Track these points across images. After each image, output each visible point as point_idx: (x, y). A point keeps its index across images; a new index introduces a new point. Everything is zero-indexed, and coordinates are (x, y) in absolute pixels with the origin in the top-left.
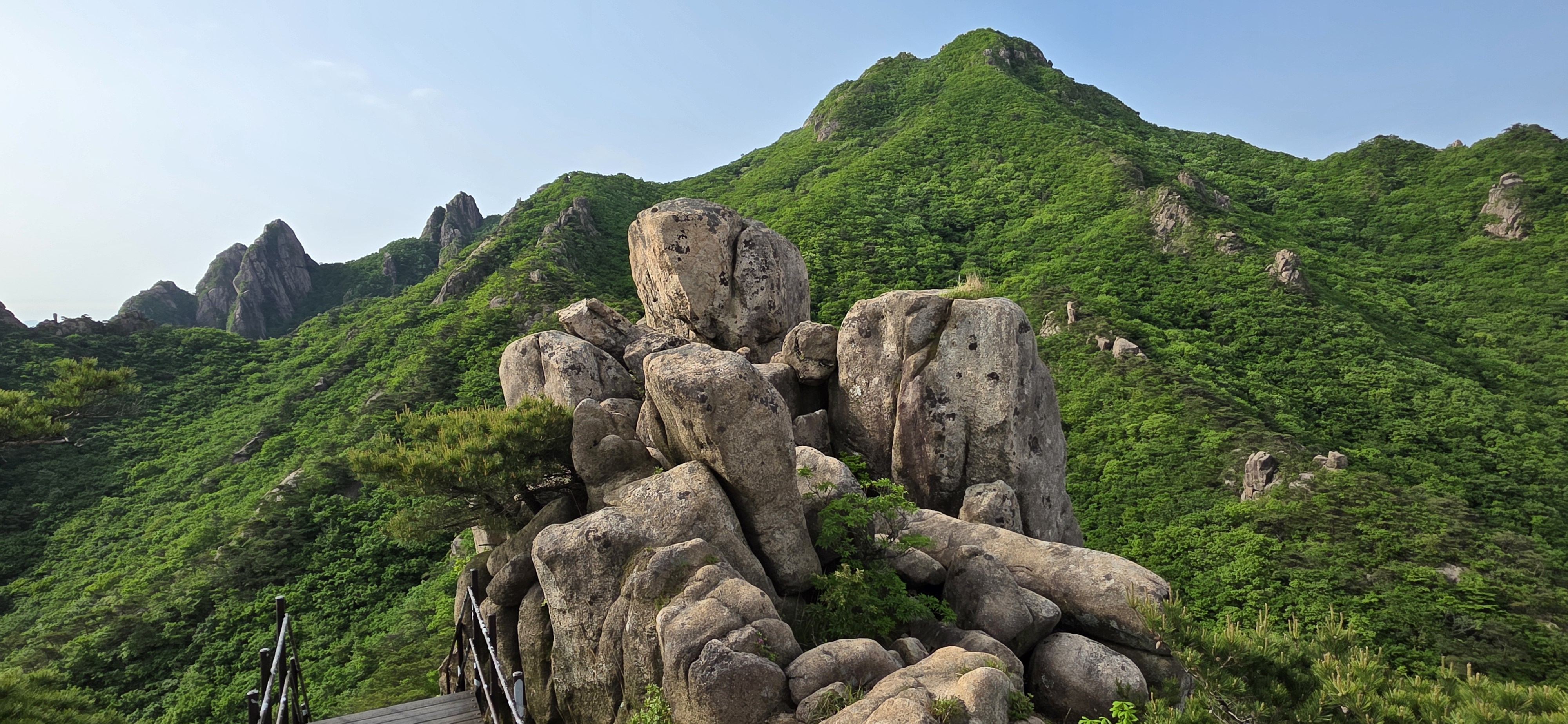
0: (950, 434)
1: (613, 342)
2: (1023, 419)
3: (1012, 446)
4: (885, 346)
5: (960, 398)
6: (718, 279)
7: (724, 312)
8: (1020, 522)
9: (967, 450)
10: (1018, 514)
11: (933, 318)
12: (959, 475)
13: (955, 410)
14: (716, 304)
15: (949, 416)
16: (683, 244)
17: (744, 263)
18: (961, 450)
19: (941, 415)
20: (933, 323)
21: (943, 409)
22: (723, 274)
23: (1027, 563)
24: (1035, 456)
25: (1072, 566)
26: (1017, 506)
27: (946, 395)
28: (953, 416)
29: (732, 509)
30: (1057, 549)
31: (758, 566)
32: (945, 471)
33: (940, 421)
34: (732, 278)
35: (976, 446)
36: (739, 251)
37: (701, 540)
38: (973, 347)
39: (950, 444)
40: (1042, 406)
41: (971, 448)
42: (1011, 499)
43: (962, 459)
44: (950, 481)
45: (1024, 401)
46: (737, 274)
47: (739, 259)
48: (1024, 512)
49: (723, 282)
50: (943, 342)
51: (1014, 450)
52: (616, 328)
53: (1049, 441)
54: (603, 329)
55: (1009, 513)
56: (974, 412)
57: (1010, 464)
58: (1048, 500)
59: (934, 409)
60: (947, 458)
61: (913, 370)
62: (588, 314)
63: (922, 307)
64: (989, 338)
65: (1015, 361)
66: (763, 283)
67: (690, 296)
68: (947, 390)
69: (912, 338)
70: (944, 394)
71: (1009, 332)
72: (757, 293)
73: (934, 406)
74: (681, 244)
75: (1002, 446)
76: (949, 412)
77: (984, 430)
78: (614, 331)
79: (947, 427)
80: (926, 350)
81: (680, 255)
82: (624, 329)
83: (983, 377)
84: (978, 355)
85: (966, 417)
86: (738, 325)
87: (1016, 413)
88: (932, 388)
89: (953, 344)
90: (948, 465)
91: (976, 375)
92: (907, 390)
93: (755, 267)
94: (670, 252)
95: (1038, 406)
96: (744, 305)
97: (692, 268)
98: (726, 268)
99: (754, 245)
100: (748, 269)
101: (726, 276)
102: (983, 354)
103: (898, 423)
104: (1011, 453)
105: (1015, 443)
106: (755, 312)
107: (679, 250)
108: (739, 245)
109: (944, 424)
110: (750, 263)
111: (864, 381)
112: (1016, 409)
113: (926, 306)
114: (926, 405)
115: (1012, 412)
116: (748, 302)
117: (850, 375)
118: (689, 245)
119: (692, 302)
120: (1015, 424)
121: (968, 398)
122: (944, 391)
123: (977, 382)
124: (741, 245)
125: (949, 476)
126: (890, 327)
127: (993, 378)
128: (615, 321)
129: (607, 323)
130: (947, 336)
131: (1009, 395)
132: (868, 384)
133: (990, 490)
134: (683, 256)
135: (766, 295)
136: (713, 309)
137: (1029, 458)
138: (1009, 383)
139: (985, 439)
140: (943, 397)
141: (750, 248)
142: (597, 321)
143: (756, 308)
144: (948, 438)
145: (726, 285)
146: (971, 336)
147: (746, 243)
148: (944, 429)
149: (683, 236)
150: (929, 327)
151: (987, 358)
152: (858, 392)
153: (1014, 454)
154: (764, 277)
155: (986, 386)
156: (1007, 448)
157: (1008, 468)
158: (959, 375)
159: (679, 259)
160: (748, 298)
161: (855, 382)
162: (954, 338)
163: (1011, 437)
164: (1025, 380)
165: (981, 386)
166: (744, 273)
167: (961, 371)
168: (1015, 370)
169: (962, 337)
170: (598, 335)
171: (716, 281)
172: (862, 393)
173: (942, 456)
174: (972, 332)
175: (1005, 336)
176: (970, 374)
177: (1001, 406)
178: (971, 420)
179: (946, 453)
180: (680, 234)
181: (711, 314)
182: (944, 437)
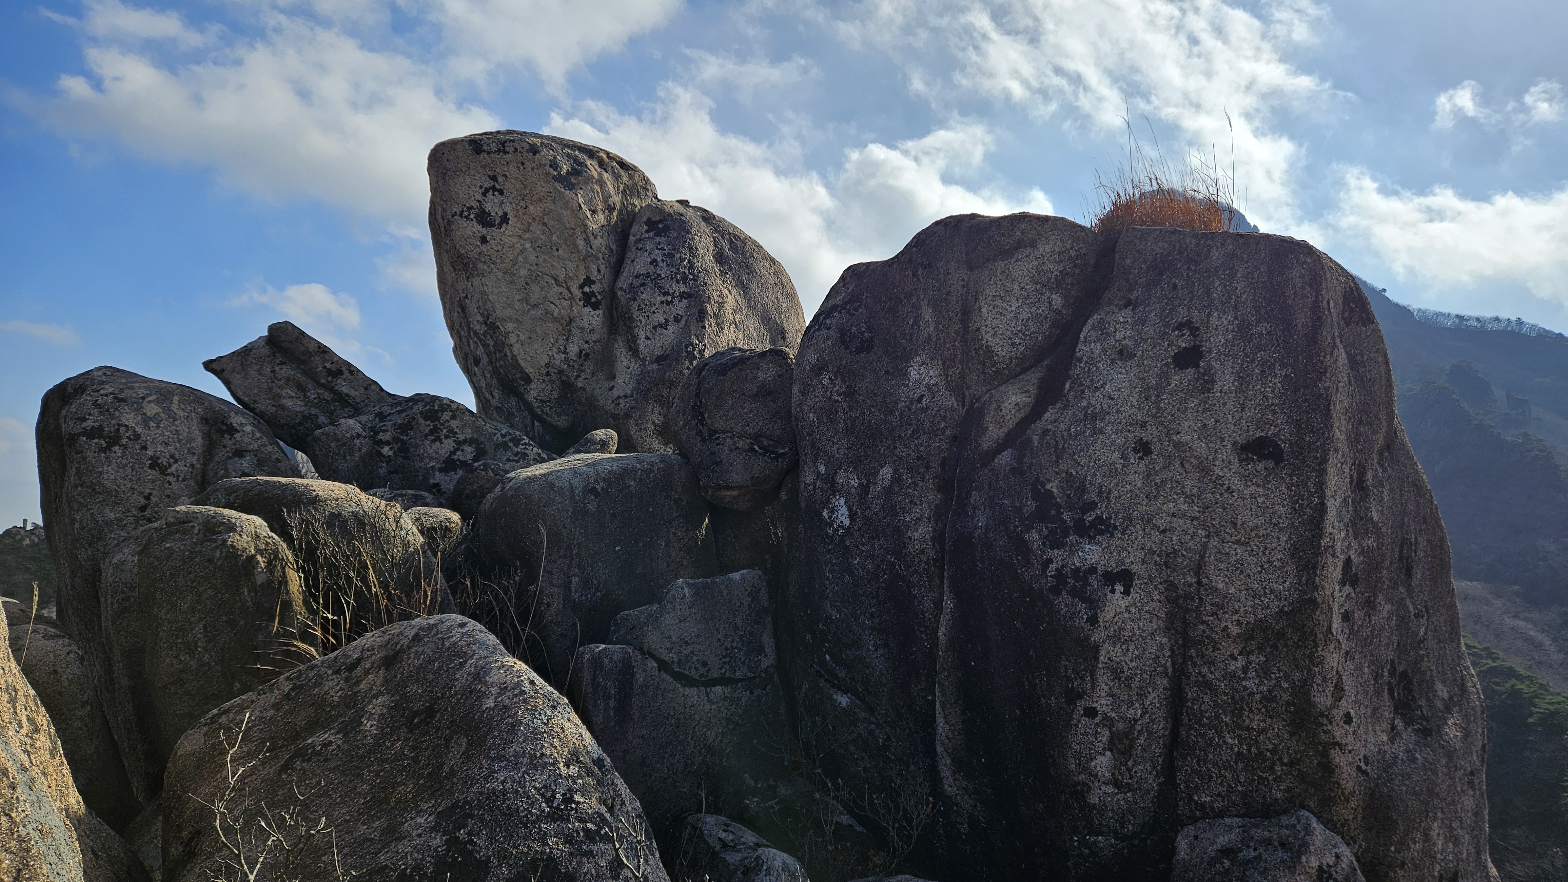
0: (1115, 639)
2: (1370, 606)
3: (1339, 690)
4: (913, 374)
5: (1147, 521)
6: (577, 293)
7: (589, 367)
9: (1177, 700)
11: (1057, 285)
12: (1152, 783)
13: (1133, 560)
14: (573, 349)
15: (1110, 578)
16: (492, 205)
17: (639, 264)
18: (1155, 698)
19: (1085, 574)
20: (1057, 300)
21: (1092, 555)
22: (588, 281)
24: (1407, 738)
27: (1102, 512)
28: (1125, 578)
32: (1103, 763)
33: (1079, 594)
34: (611, 294)
35: (1207, 686)
36: (632, 240)
38: (1189, 358)
39: (1116, 672)
40: (1417, 576)
41: (1191, 693)
43: (1161, 727)
44: (1121, 800)
46: (623, 282)
47: (630, 255)
49: (588, 300)
50: (1089, 350)
51: (1345, 705)
52: (332, 390)
54: (301, 388)
56: (1199, 568)
57: (1336, 755)
59: (1055, 553)
60: (1108, 722)
61: (994, 433)
62: (266, 351)
63: (1019, 245)
64: (1243, 331)
65: (1341, 403)
66: (680, 307)
67: (510, 326)
68: (1104, 494)
69: (988, 338)
70: (1093, 506)
71: (1316, 307)
72: (664, 326)
73: (1058, 544)
74: (488, 207)
75: (1302, 690)
76: (1113, 566)
77: (1235, 630)
78: (327, 395)
79: (1106, 615)
80: (1033, 378)
81: (484, 231)
82: (353, 393)
83: (1226, 453)
84: (1206, 383)
85: (1171, 586)
86: (616, 393)
87: (1349, 577)
88: (1053, 487)
89: (1124, 354)
90: (1111, 746)
91: (1201, 448)
92: (975, 496)
93: (663, 271)
94: (463, 223)
95: (1409, 573)
96: (633, 350)
97: (515, 262)
98: (599, 271)
99: (667, 228)
100: (648, 275)
101: (595, 288)
102: (1225, 380)
103: (948, 603)
104: (1338, 714)
105: (1349, 684)
106: (655, 366)
107: (484, 218)
108: (635, 228)
109: (1094, 605)
110: (654, 262)
111: (855, 482)
112: (1348, 562)
113: (1033, 244)
114: (1034, 537)
115: (1335, 571)
116: (642, 344)
117: (822, 469)
118: (508, 209)
119: (512, 339)
120: (1346, 617)
121: (1178, 522)
122: (1094, 497)
123: (1204, 470)
124: (639, 229)
125: (1117, 784)
126: (927, 313)
127: (1262, 457)
128: (330, 372)
129: (312, 376)
130: (1101, 328)
131: (1322, 509)
132: (864, 489)
133: (1268, 842)
134: (492, 233)
135: (686, 332)
136: (566, 361)
137: (1392, 740)
138: (1322, 472)
139: (1241, 662)
140: (1090, 518)
141: (658, 234)
142: (285, 371)
143: (659, 360)
144: (1109, 652)
145: (595, 307)
146: (1180, 326)
147: (651, 225)
148: (1093, 620)
149: (494, 188)
150: (1043, 309)
151: (1240, 390)
152: (843, 516)
153: (1348, 719)
154: (683, 295)
155: (1237, 483)
156: (1322, 699)
157: (1328, 769)
158: (1144, 448)
159: (484, 240)
160: (642, 335)
161: (834, 489)
162: (1123, 334)
163: (1333, 659)
164: (1369, 475)
165: (1217, 482)
166: (637, 283)
167: (1151, 433)
168: (1340, 429)
169: (1149, 330)
170: (289, 403)
171: (572, 298)
172: (852, 516)
173: (1091, 713)
174: (1182, 314)
175: (1302, 319)
176: (1178, 445)
177: (1294, 552)
178: (1188, 597)
179: (1102, 703)
180: (488, 184)
181: (561, 372)
182: (1096, 648)
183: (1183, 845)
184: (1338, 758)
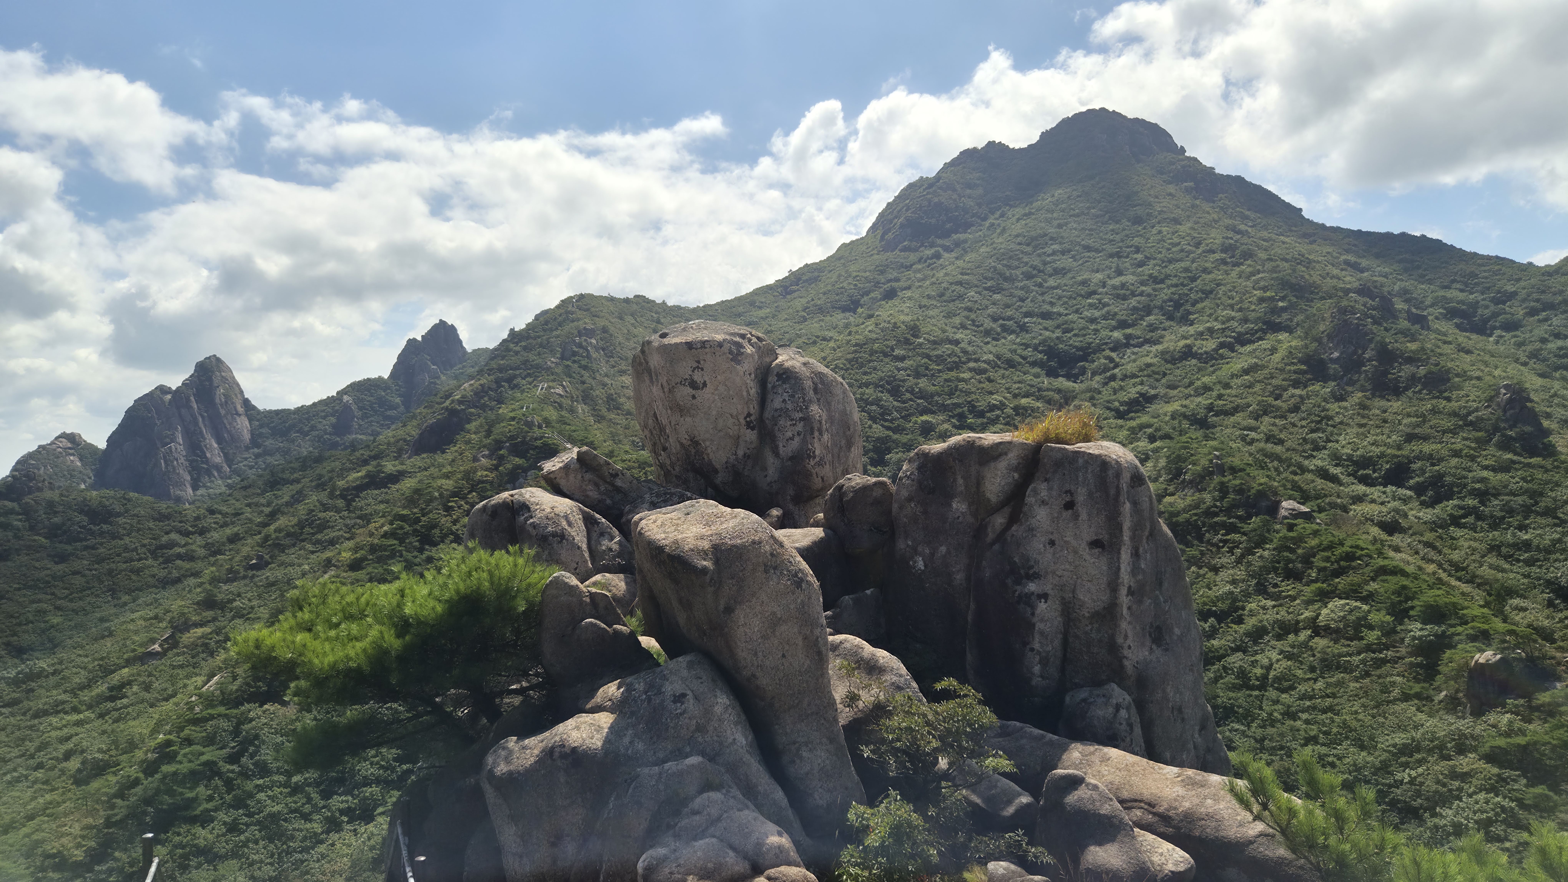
0: (1042, 620)
1: (608, 502)
2: (1140, 602)
3: (1126, 636)
4: (954, 506)
5: (1054, 573)
6: (743, 422)
7: (750, 463)
8: (1141, 741)
9: (1065, 643)
10: (1138, 730)
11: (1016, 469)
12: (1056, 675)
13: (1048, 588)
14: (740, 453)
15: (1039, 596)
16: (698, 377)
17: (776, 402)
18: (1057, 642)
19: (1030, 595)
20: (1016, 475)
21: (1032, 587)
22: (749, 415)
23: (1146, 794)
24: (1158, 652)
25: (1209, 801)
26: (1136, 719)
27: (1036, 569)
28: (1045, 596)
29: (743, 717)
30: (1189, 778)
31: (779, 795)
32: (1037, 669)
33: (1028, 603)
34: (761, 420)
35: (1077, 636)
36: (769, 386)
37: (700, 759)
38: (1069, 505)
39: (1042, 633)
40: (1166, 585)
41: (1071, 639)
42: (1128, 709)
43: (1059, 653)
44: (1044, 682)
45: (1140, 577)
46: (768, 414)
47: (770, 396)
48: (1147, 727)
49: (749, 425)
50: (1030, 499)
51: (1129, 642)
52: (613, 485)
53: (1177, 631)
54: (596, 485)
55: (1124, 727)
56: (1074, 592)
57: (1125, 661)
58: (1180, 710)
59: (1018, 588)
60: (1039, 653)
61: (991, 536)
62: (577, 466)
63: (1000, 455)
64: (1090, 495)
65: (1127, 525)
66: (800, 427)
67: (708, 443)
68: (1037, 562)
69: (988, 495)
70: (1032, 567)
71: (1118, 487)
72: (792, 439)
73: (1019, 584)
74: (696, 378)
75: (1112, 638)
76: (1040, 592)
77: (1087, 615)
78: (610, 488)
79: (1038, 611)
80: (1007, 510)
81: (694, 392)
82: (624, 486)
83: (1084, 545)
84: (1076, 517)
85: (1063, 598)
86: (769, 479)
87: (1130, 592)
88: (1016, 559)
89: (1044, 503)
90: (1040, 662)
91: (1074, 543)
92: (984, 563)
93: (790, 406)
94: (682, 387)
95: (1161, 584)
96: (776, 454)
97: (709, 408)
98: (754, 408)
99: (788, 378)
100: (781, 409)
101: (753, 418)
102: (1084, 516)
103: (972, 606)
104: (1126, 646)
105: (1130, 634)
106: (789, 463)
107: (694, 385)
108: (770, 379)
109: (1033, 607)
110: (784, 401)
111: (927, 551)
112: (1130, 587)
113: (1006, 454)
114: (1009, 581)
115: (1124, 591)
116: (781, 450)
117: (910, 543)
118: (706, 379)
119: (709, 450)
120: (1129, 608)
121: (1065, 573)
122: (1032, 563)
123: (1076, 552)
124: (772, 379)
125: (1042, 676)
126: (960, 481)
127: (1097, 547)
128: (611, 475)
129: (602, 477)
130: (1036, 492)
131: (1119, 568)
132: (932, 554)
133: (1098, 696)
134: (698, 393)
135: (804, 441)
136: (737, 459)
137: (1150, 654)
138: (1119, 553)
139: (1090, 627)
140: (1031, 572)
141: (784, 383)
142: (588, 476)
143: (792, 458)
144: (1040, 626)
145: (753, 429)
146: (1066, 492)
147: (779, 376)
148: (1033, 614)
149: (698, 367)
150: (1011, 480)
151: (1089, 520)
152: (921, 564)
153: (1130, 647)
154: (801, 419)
155: (1088, 557)
156: (1120, 640)
157: (1122, 667)
158: (1052, 543)
159: (694, 397)
160: (781, 445)
161: (916, 552)
162: (1044, 494)
163: (1124, 625)
164: (1141, 549)
165: (1081, 557)
166: (776, 414)
167: (1054, 537)
168: (1126, 536)
169: (1054, 493)
170: (590, 494)
171: (740, 425)
172: (926, 566)
173: (1032, 650)
174: (1067, 487)
175: (1112, 492)
176: (1066, 542)
177: (1109, 584)
178: (1070, 602)
179: (1037, 646)
180: (695, 365)
181: (734, 466)
182: (1034, 625)
183: (1068, 699)
184: (1126, 663)
